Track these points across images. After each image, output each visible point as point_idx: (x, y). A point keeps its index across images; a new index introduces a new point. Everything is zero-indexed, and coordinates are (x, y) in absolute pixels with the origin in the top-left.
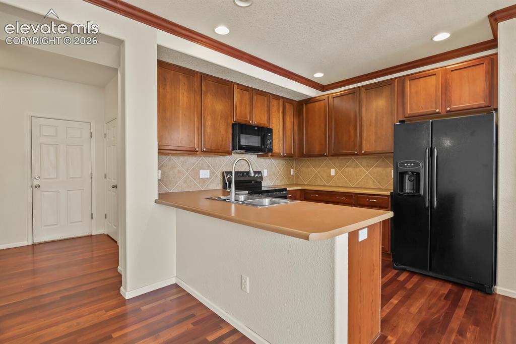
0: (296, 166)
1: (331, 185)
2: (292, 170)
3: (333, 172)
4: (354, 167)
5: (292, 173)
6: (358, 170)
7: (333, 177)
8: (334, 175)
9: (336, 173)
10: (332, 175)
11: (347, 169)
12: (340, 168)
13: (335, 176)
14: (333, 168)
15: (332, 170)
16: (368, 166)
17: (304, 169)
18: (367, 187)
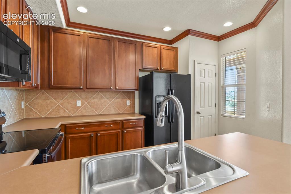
0: (26, 98)
1: (78, 115)
2: (23, 103)
3: (79, 103)
4: (99, 99)
5: (23, 107)
6: (103, 101)
7: (79, 107)
8: (80, 105)
9: (82, 104)
10: (78, 105)
11: (93, 101)
12: (87, 100)
13: (81, 107)
14: (80, 99)
15: (78, 101)
16: (111, 98)
17: (40, 101)
18: (111, 113)
